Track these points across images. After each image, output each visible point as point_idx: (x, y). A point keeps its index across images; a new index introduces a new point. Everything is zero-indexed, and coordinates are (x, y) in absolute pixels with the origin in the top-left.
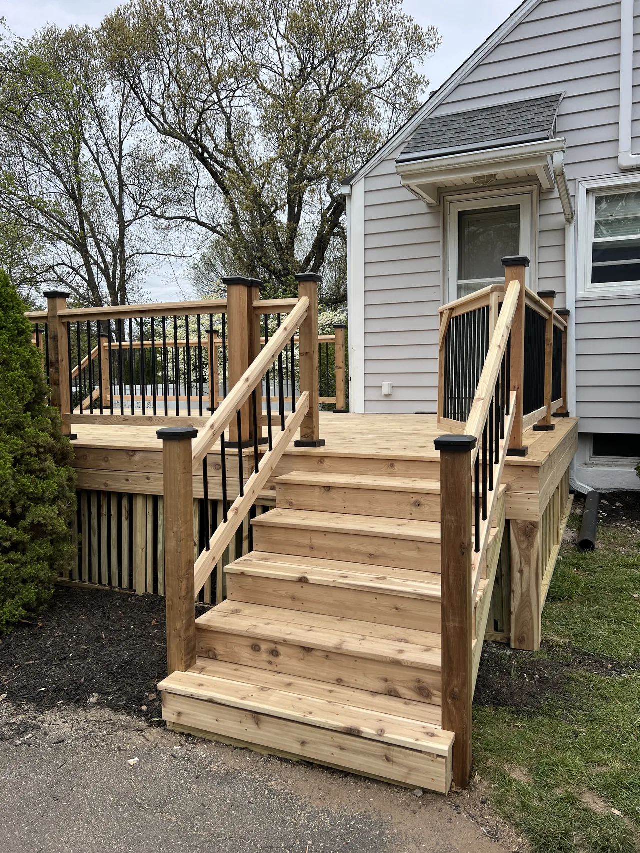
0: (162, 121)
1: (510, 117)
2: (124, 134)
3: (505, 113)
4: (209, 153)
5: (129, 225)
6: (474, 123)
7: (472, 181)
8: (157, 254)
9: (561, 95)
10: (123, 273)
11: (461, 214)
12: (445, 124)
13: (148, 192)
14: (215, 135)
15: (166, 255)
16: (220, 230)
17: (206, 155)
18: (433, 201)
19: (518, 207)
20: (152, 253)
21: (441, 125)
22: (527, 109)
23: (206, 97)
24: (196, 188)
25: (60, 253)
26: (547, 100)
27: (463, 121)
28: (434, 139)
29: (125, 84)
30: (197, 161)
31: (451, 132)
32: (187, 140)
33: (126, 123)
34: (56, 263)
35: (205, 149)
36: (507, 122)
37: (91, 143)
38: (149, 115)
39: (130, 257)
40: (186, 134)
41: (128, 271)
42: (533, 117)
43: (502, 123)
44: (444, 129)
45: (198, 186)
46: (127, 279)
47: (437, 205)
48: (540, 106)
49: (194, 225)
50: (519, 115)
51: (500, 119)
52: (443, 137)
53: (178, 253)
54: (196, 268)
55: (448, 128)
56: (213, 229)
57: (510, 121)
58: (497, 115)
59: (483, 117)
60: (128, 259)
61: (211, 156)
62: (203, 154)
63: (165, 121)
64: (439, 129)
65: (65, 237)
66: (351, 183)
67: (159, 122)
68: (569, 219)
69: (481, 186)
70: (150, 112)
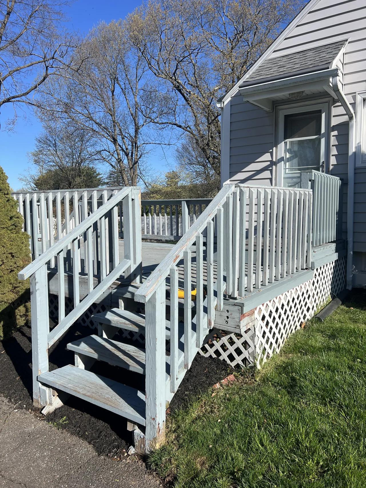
2: (139, 77)
3: (311, 54)
5: (140, 128)
6: (291, 61)
7: (288, 96)
8: (155, 143)
9: (347, 40)
10: (137, 154)
11: (286, 117)
12: (274, 62)
13: (151, 109)
15: (160, 144)
16: (189, 129)
18: (269, 110)
19: (320, 111)
20: (152, 143)
21: (272, 63)
22: (324, 50)
24: (176, 106)
25: (103, 144)
26: (338, 44)
27: (286, 60)
28: (266, 72)
30: (176, 91)
31: (277, 67)
33: (140, 71)
34: (101, 150)
35: (180, 84)
37: (121, 83)
39: (141, 145)
40: (169, 76)
43: (306, 60)
44: (273, 65)
47: (272, 111)
48: (331, 48)
49: (174, 126)
50: (319, 54)
51: (307, 57)
52: (271, 71)
53: (167, 142)
54: (177, 151)
55: (275, 65)
56: (185, 129)
57: (312, 58)
58: (306, 55)
59: (298, 57)
60: (139, 147)
62: (179, 87)
63: (160, 69)
64: (271, 66)
65: (106, 135)
66: (223, 101)
67: (156, 70)
69: (294, 99)
70: (151, 65)
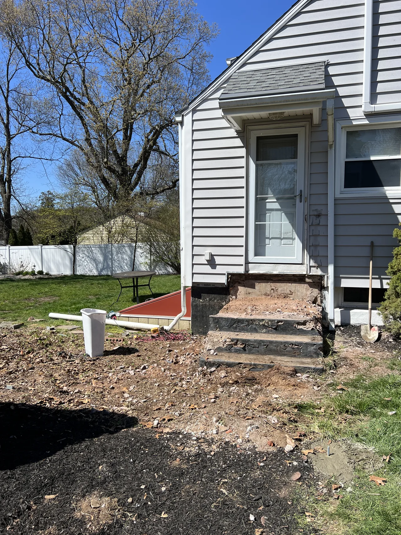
0: (37, 69)
1: (293, 74)
2: (10, 76)
3: (289, 72)
4: (70, 92)
5: (13, 138)
6: (269, 77)
8: (33, 157)
9: (325, 62)
10: (10, 169)
11: (259, 138)
12: (248, 76)
13: (27, 116)
14: (74, 80)
15: (40, 159)
16: (77, 144)
17: (68, 94)
18: (240, 129)
19: (296, 136)
20: (30, 157)
21: (246, 76)
22: (304, 70)
23: (69, 55)
24: (60, 115)
26: (316, 65)
27: (261, 75)
28: (243, 85)
29: (11, 42)
30: (62, 97)
31: (254, 81)
32: (55, 83)
33: (12, 69)
35: (67, 89)
36: (293, 77)
38: (29, 64)
39: (15, 159)
40: (54, 79)
41: (13, 168)
42: (309, 75)
43: (288, 78)
44: (249, 79)
45: (62, 114)
46: (12, 174)
47: (242, 131)
48: (312, 69)
49: (59, 139)
50: (300, 73)
51: (286, 75)
52: (249, 85)
53: (48, 157)
54: (60, 168)
55: (251, 79)
56: (72, 143)
57: (294, 77)
58: (284, 72)
59: (275, 73)
60: (13, 160)
61: (72, 95)
62: (66, 93)
63: (40, 69)
64: (245, 79)
66: (182, 114)
67: (35, 69)
68: (331, 145)
69: (274, 119)
70: (29, 62)
